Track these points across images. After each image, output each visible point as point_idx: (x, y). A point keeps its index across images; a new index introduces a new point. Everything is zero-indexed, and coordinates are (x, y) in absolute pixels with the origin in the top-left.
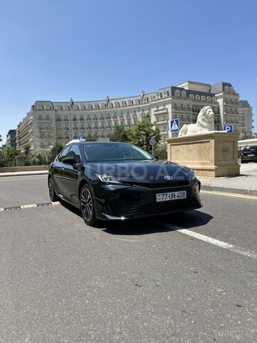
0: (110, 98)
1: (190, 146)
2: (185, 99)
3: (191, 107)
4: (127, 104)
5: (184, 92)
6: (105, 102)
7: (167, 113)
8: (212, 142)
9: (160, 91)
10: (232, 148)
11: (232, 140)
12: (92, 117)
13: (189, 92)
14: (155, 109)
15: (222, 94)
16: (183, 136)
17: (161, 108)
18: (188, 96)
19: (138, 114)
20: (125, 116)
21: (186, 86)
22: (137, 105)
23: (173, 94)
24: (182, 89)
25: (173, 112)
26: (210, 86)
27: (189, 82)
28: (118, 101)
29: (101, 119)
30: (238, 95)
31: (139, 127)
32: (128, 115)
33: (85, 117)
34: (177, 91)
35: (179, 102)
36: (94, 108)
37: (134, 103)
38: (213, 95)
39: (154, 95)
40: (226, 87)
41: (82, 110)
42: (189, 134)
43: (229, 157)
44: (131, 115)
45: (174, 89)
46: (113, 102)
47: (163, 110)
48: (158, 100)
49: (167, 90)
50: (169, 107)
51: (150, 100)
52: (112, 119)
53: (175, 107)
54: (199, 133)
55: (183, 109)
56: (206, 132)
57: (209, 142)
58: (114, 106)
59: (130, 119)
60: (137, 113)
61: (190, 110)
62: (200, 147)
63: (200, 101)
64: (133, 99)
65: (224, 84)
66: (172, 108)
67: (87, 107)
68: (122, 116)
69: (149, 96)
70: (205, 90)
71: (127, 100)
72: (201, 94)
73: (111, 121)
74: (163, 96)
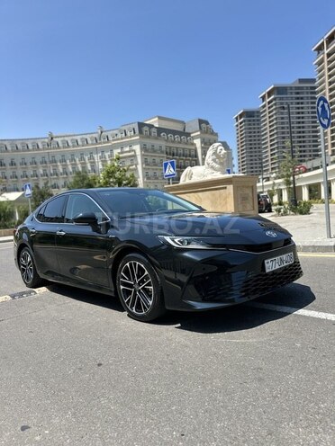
0: (54, 135)
1: (200, 194)
2: (156, 138)
3: (164, 149)
4: (80, 143)
5: (154, 130)
6: (46, 140)
7: (135, 156)
8: (230, 188)
9: (124, 128)
10: (251, 194)
11: (251, 185)
12: (28, 160)
13: (160, 130)
14: (119, 151)
15: (199, 133)
16: (188, 181)
17: (127, 149)
18: (159, 135)
19: (97, 157)
20: (77, 160)
21: (155, 122)
22: (92, 144)
23: (141, 132)
24: (151, 126)
25: (142, 155)
26: (183, 123)
27: (160, 118)
28: (66, 139)
29: (42, 163)
30: (216, 135)
31: (108, 173)
32: (82, 158)
33: (18, 161)
34: (146, 128)
35: (149, 142)
36: (30, 147)
37: (90, 142)
38: (188, 135)
39: (115, 132)
40: (203, 125)
41: (13, 151)
42: (195, 179)
43: (249, 206)
44: (86, 158)
45: (141, 125)
46: (59, 140)
47: (129, 152)
48: (122, 139)
49: (132, 126)
50: (137, 148)
51: (111, 139)
52: (59, 164)
53: (144, 148)
54: (209, 177)
55: (155, 151)
56: (219, 175)
57: (226, 188)
58: (60, 145)
59: (85, 163)
60: (95, 156)
61: (162, 152)
62: (214, 195)
63: (173, 142)
64: (88, 137)
65: (201, 122)
66: (141, 149)
67: (19, 146)
68: (73, 159)
69: (109, 134)
70: (178, 128)
71: (78, 138)
72: (174, 132)
73: (57, 166)
74: (128, 134)
